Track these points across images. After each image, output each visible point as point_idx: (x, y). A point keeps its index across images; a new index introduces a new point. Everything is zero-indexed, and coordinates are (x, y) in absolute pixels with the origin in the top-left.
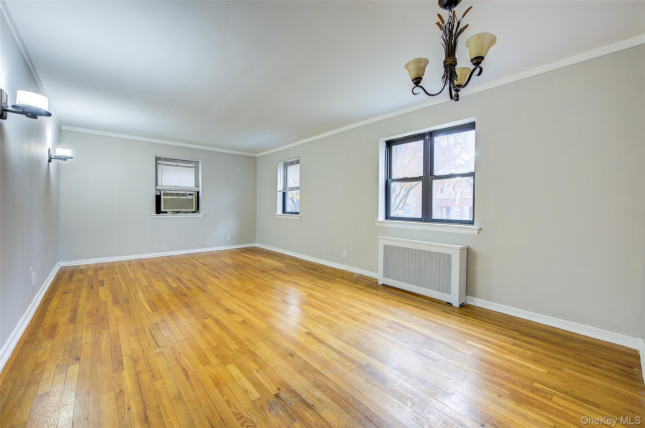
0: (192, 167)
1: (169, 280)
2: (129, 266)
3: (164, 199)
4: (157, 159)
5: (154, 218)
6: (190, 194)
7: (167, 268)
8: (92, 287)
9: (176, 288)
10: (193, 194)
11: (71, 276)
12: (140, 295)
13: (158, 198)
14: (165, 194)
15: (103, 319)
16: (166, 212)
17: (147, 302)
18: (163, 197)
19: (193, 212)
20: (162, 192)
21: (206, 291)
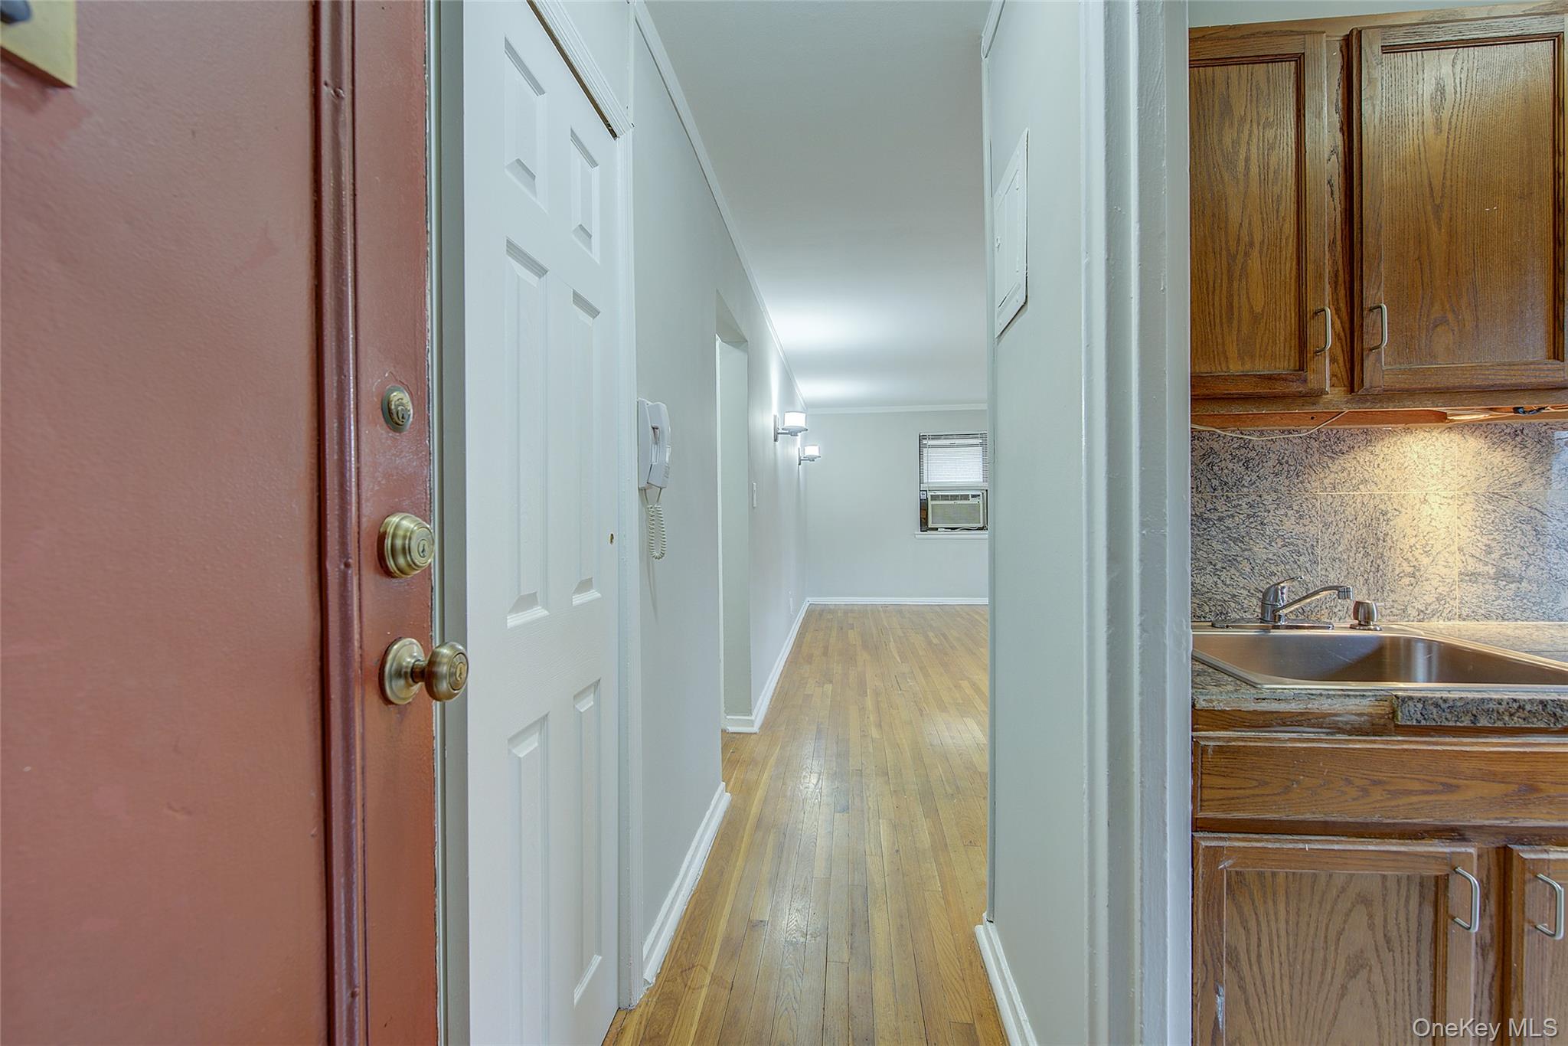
0: (976, 446)
1: (931, 634)
2: (885, 612)
3: (932, 505)
4: (921, 438)
5: (919, 539)
6: (973, 496)
7: (932, 620)
8: (842, 629)
9: (936, 645)
10: (979, 496)
11: (821, 615)
12: (892, 644)
13: (924, 507)
14: (934, 498)
15: (851, 659)
16: (937, 529)
17: (898, 652)
18: (930, 503)
19: (980, 529)
20: (930, 494)
21: (975, 654)
